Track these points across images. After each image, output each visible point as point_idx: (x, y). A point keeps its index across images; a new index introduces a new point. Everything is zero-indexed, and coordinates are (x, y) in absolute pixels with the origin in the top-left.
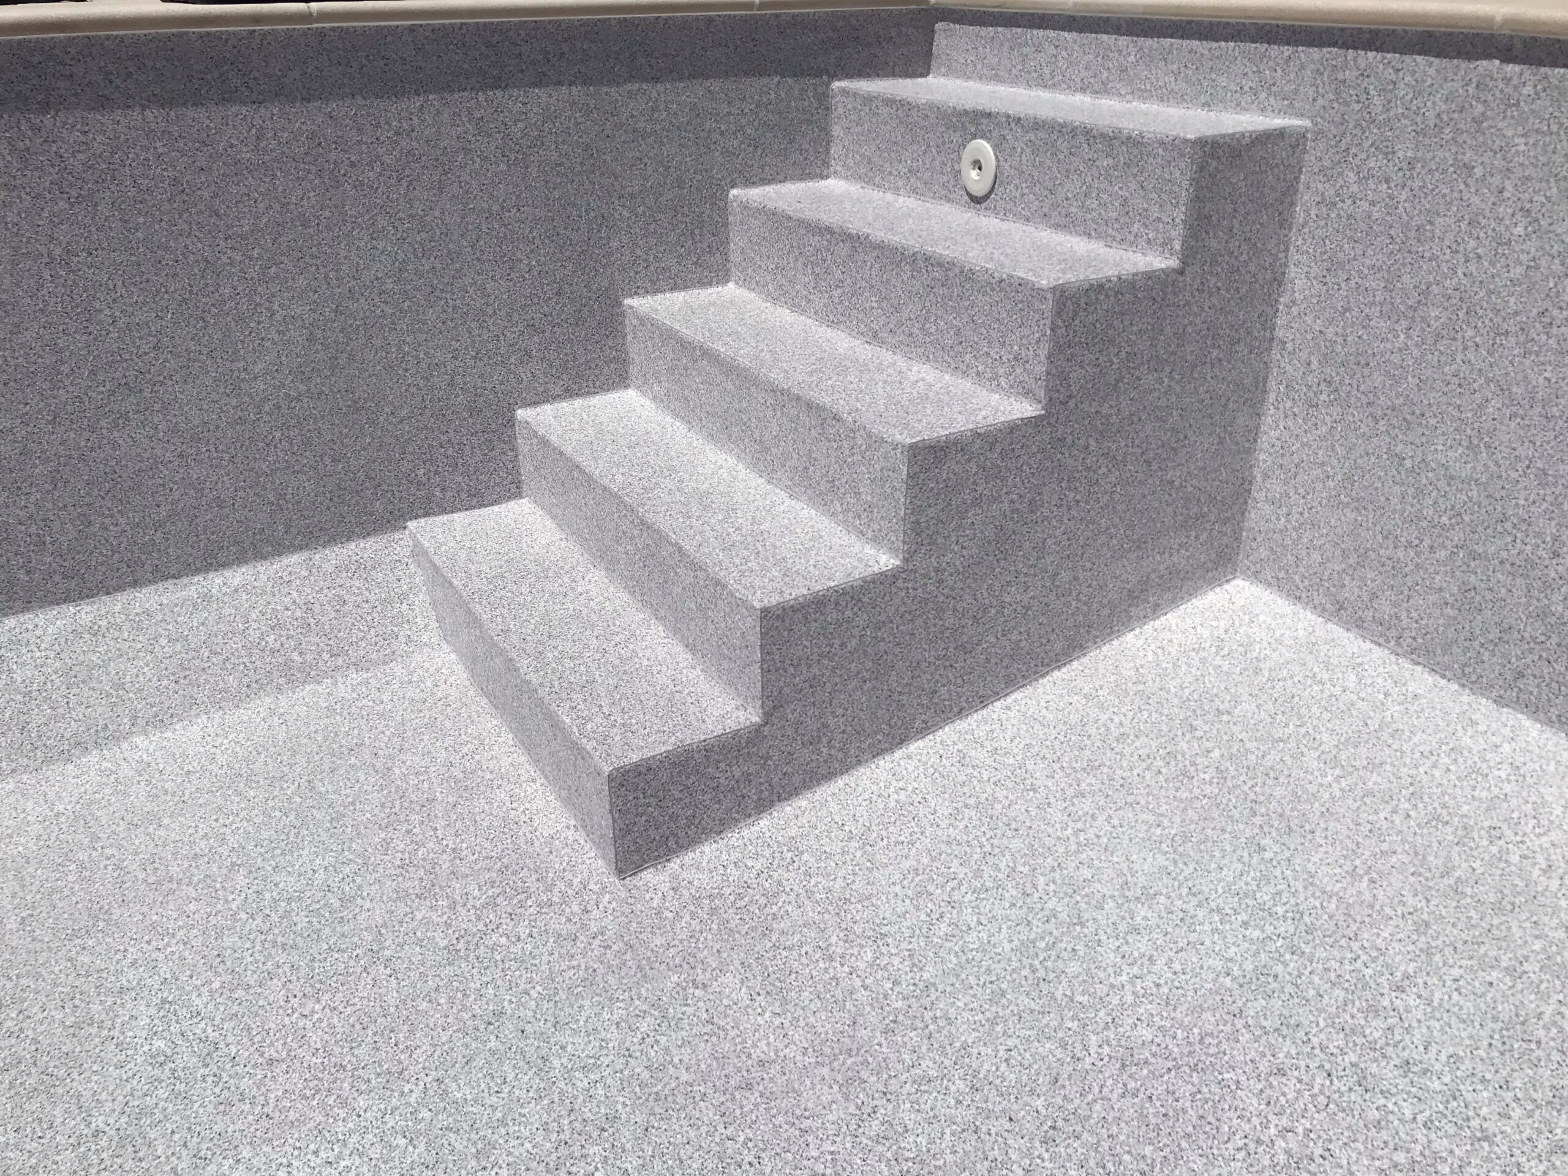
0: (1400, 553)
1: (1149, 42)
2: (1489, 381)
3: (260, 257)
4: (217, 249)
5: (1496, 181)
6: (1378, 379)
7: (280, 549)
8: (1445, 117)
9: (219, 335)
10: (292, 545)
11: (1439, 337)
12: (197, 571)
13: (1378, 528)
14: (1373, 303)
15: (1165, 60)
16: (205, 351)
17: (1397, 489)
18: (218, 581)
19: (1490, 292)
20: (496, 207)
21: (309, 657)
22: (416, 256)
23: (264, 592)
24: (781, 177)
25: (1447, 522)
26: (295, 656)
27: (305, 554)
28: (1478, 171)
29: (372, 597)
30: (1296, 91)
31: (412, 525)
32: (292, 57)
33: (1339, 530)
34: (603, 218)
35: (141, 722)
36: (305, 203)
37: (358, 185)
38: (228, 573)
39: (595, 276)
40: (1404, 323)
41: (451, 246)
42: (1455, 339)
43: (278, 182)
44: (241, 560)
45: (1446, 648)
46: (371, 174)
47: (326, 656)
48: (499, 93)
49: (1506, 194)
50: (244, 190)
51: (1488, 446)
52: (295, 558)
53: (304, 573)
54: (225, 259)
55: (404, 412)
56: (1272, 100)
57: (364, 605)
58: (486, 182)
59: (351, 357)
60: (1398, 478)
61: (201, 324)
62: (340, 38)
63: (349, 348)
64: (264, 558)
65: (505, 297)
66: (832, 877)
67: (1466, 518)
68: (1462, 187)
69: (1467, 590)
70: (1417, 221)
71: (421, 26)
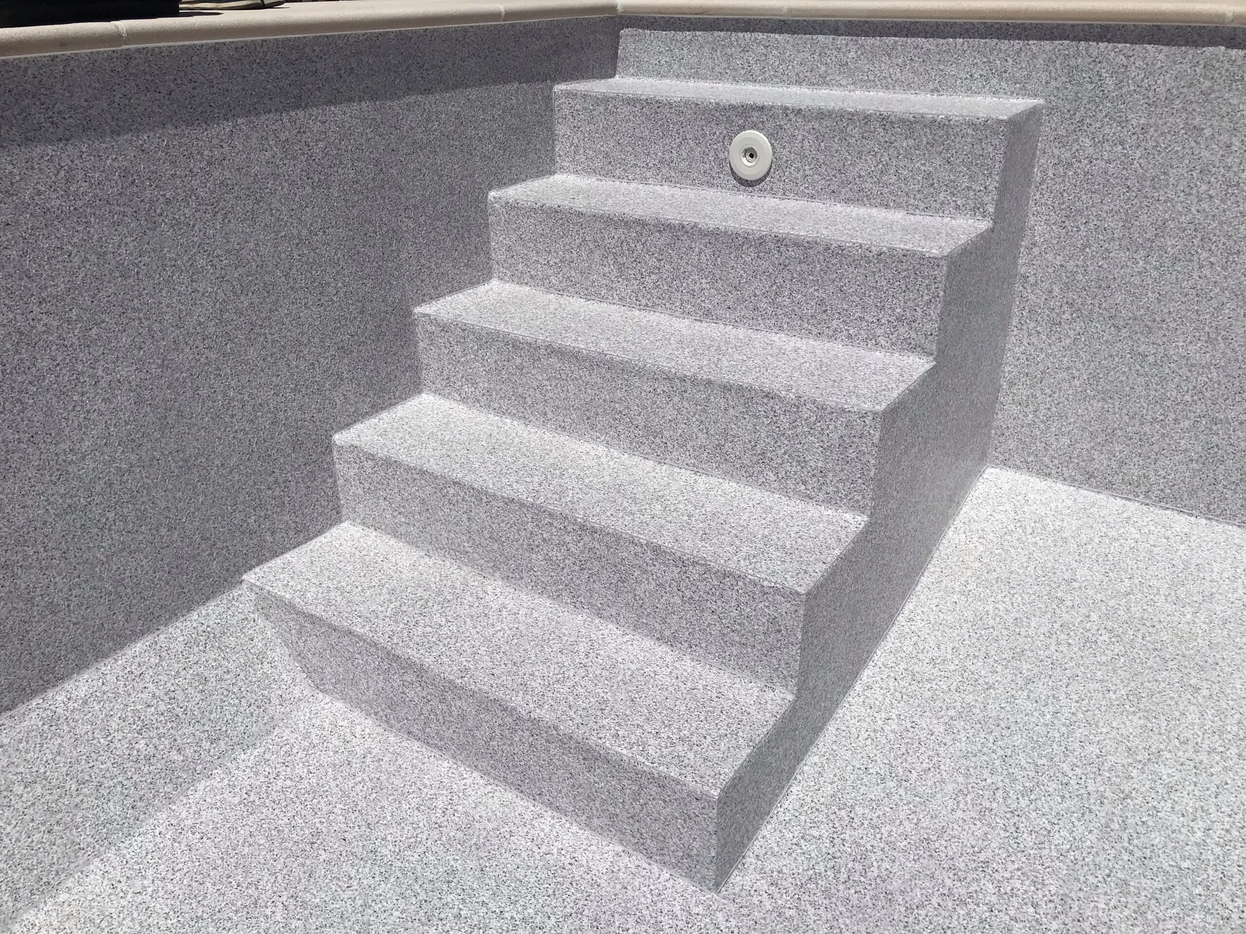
0: (1147, 428)
1: (870, 41)
2: (1223, 290)
3: (79, 319)
4: (30, 316)
5: (1224, 138)
6: (1119, 298)
7: (121, 640)
8: (1175, 92)
9: (40, 416)
10: (134, 632)
11: (1176, 259)
12: (34, 693)
13: (1125, 411)
14: (1113, 239)
15: (889, 55)
16: (25, 437)
17: (1141, 380)
18: (60, 698)
19: (1221, 223)
20: (305, 232)
21: (189, 752)
22: (235, 293)
23: (117, 695)
24: (523, 177)
25: (1190, 399)
26: (175, 756)
27: (149, 639)
28: (1208, 132)
29: (232, 666)
30: (1029, 76)
31: (249, 577)
32: (97, 85)
33: (1087, 418)
34: (394, 231)
35: (24, 893)
36: (123, 250)
37: (176, 224)
38: (69, 685)
39: (390, 289)
40: (1142, 253)
41: (266, 278)
42: (1191, 261)
43: (92, 230)
44: (81, 666)
45: (1193, 493)
46: (186, 211)
47: (206, 745)
48: (301, 113)
49: (1234, 148)
50: (57, 243)
51: (1225, 339)
52: (139, 646)
53: (154, 660)
54: (40, 328)
55: (234, 460)
56: (1004, 85)
57: (226, 676)
58: (294, 207)
59: (180, 414)
60: (1142, 371)
61: (19, 407)
62: (146, 61)
63: (177, 404)
64: (106, 656)
65: (317, 323)
66: (898, 822)
67: (1208, 394)
68: (1193, 144)
69: (1209, 447)
70: (1152, 172)
71: (224, 44)
